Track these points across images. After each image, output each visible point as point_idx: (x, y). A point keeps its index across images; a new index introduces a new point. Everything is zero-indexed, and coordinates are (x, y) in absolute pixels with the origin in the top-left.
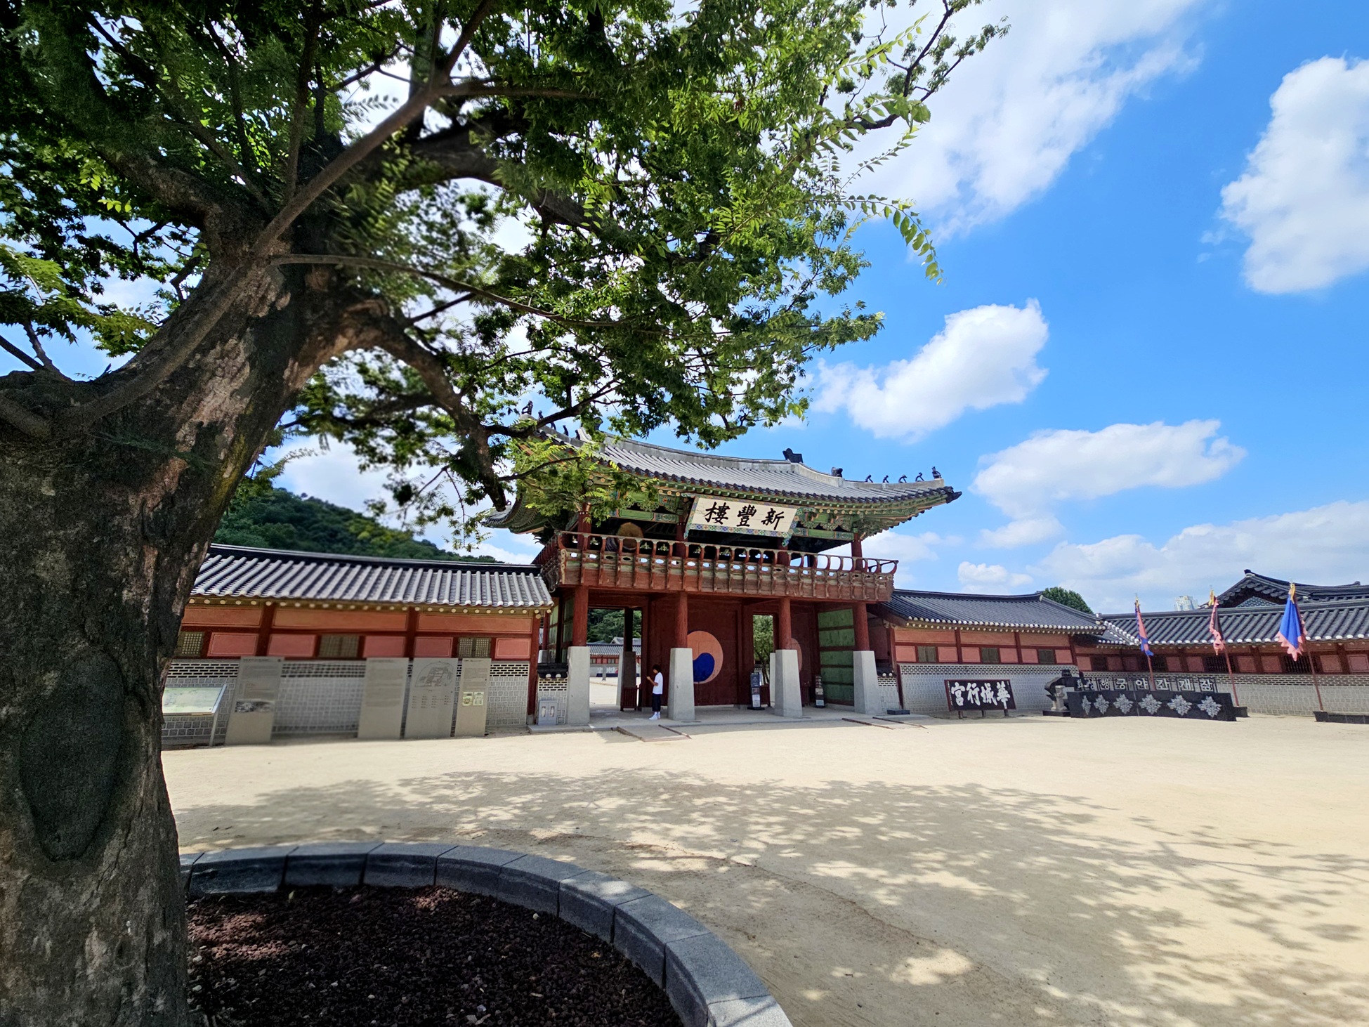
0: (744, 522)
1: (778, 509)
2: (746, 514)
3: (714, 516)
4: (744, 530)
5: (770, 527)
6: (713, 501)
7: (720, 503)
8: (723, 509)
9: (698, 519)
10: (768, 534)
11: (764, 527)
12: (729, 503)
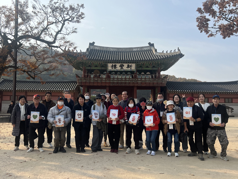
0: (122, 68)
1: (130, 64)
3: (113, 67)
5: (129, 69)
6: (112, 64)
12: (116, 64)
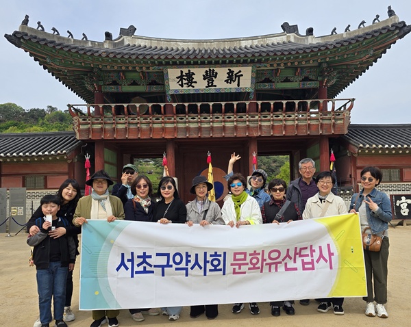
0: (211, 84)
1: (235, 70)
2: (210, 77)
3: (184, 82)
4: (212, 90)
5: (234, 85)
6: (179, 70)
7: (185, 71)
8: (190, 76)
9: (174, 86)
10: (234, 91)
11: (228, 86)
12: (192, 70)
